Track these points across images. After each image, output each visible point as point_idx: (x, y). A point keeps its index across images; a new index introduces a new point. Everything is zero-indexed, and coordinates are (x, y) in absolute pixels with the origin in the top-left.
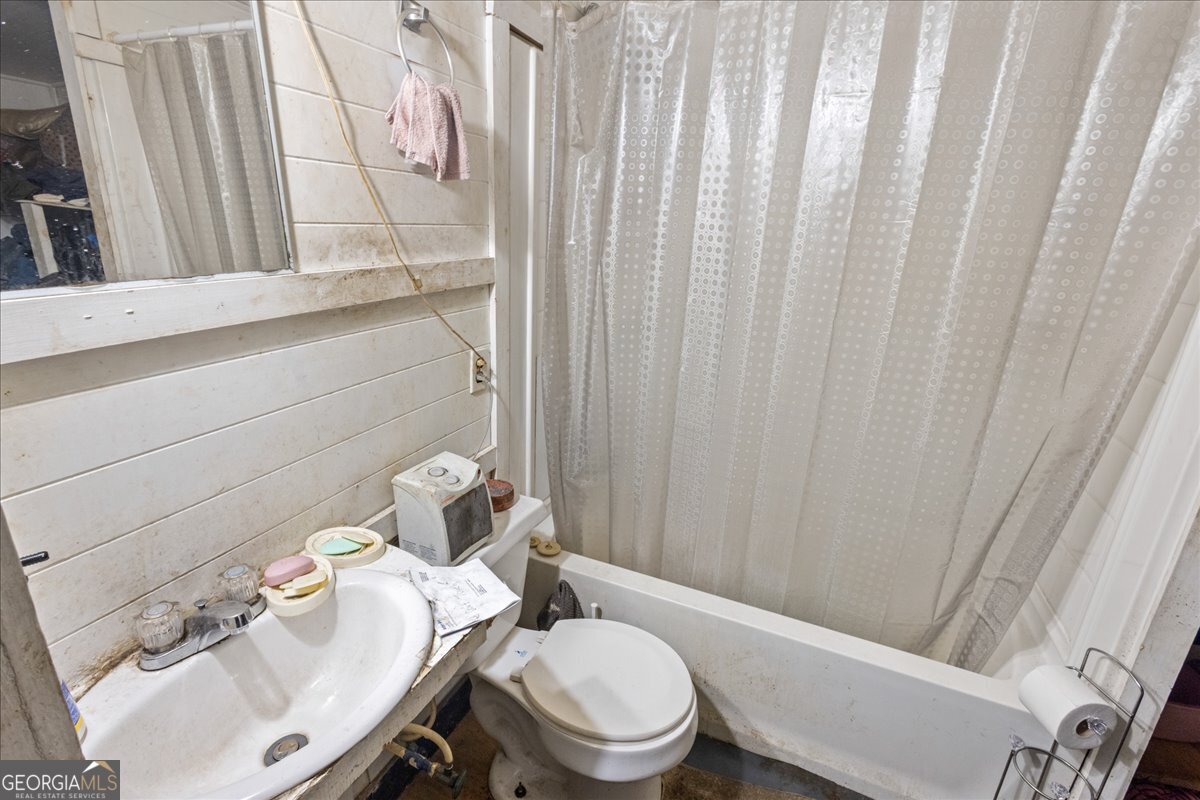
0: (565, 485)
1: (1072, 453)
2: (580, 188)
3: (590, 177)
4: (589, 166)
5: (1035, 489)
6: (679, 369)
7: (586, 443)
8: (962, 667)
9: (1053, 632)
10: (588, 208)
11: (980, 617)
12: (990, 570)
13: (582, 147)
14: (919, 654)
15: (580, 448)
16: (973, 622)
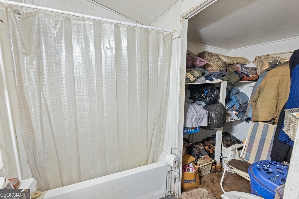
0: (38, 168)
1: (160, 115)
2: (27, 67)
3: (31, 63)
4: (30, 60)
5: (157, 123)
6: (77, 118)
7: (45, 151)
8: (153, 163)
9: (164, 148)
10: (32, 74)
11: (154, 151)
12: (153, 141)
13: (26, 54)
14: (146, 165)
15: (43, 153)
16: (153, 153)
